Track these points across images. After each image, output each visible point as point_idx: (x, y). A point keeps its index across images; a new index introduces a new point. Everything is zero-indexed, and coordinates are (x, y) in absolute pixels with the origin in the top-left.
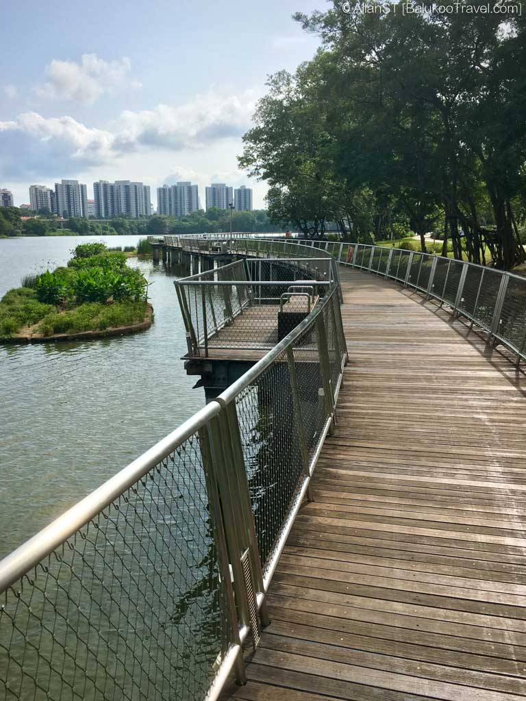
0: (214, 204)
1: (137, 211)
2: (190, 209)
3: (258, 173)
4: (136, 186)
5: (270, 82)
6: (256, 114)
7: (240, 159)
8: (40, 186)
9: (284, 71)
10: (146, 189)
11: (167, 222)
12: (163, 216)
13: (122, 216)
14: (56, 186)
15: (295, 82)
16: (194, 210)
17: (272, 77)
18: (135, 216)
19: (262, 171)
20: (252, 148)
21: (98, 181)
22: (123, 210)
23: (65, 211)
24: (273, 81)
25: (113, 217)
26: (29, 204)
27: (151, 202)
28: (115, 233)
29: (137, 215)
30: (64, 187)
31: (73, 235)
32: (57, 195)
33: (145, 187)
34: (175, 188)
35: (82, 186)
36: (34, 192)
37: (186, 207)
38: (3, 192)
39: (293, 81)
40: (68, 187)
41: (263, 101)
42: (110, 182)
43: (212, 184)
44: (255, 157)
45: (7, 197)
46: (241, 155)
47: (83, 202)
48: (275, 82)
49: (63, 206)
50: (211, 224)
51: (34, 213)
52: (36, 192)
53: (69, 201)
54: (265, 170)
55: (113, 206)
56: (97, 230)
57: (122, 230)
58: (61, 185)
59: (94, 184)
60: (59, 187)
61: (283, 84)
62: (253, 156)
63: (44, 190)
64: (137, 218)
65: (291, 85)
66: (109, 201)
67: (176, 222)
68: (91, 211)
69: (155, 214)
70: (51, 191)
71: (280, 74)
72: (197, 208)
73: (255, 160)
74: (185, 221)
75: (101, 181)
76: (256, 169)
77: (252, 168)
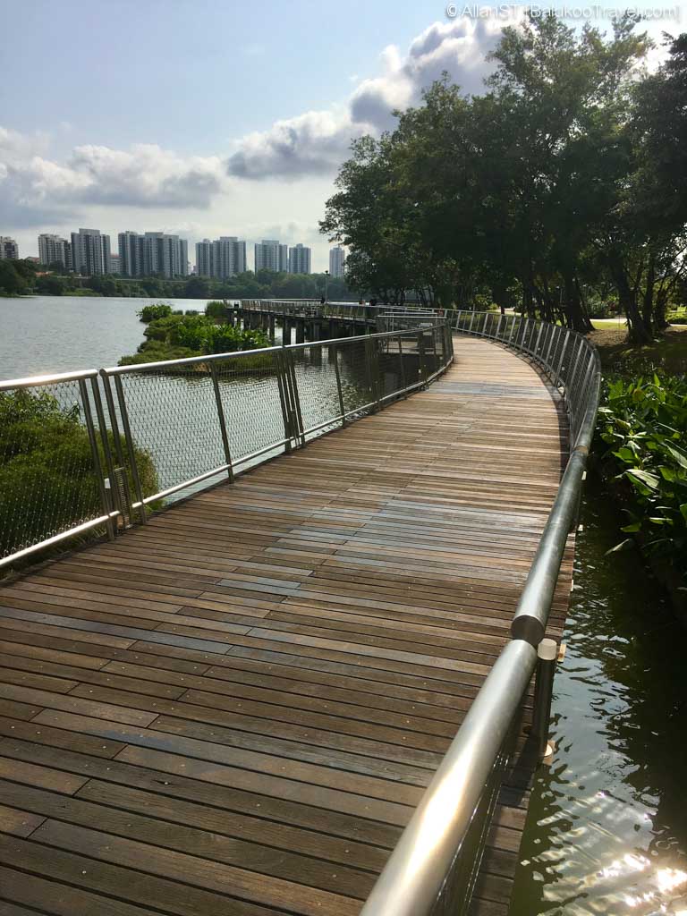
0: (265, 265)
1: (171, 269)
2: (236, 270)
3: (340, 239)
4: (170, 240)
5: (354, 146)
6: (339, 178)
7: (321, 224)
8: (52, 235)
9: (368, 137)
10: (183, 244)
11: (210, 285)
12: (203, 277)
13: (153, 274)
14: (73, 236)
15: (379, 148)
16: (241, 271)
17: (355, 141)
18: (169, 276)
19: (344, 237)
20: (334, 213)
21: (124, 232)
22: (155, 268)
23: (82, 267)
24: (357, 146)
25: (142, 275)
26: (38, 256)
27: (189, 261)
28: (147, 295)
29: (171, 275)
30: (83, 237)
31: (96, 296)
32: (73, 247)
33: (181, 242)
34: (218, 243)
35: (104, 237)
36: (45, 242)
37: (231, 267)
38: (6, 241)
39: (378, 147)
40: (87, 237)
41: (346, 165)
42: (139, 233)
43: (263, 241)
44: (337, 222)
45: (10, 247)
46: (323, 220)
47: (105, 256)
48: (359, 147)
49: (81, 261)
50: (262, 288)
51: (45, 267)
52: (47, 243)
53: (88, 255)
54: (346, 236)
55: (142, 263)
56: (125, 291)
57: (155, 292)
58: (79, 235)
59: (119, 235)
60: (76, 238)
61: (367, 149)
62: (335, 221)
63: (57, 241)
64: (171, 279)
65: (375, 151)
66: (137, 257)
67: (219, 284)
68: (115, 268)
69: (193, 274)
70: (66, 242)
71: (364, 139)
72: (245, 269)
73: (337, 225)
74: (231, 284)
75: (128, 232)
76: (338, 234)
77: (334, 233)
